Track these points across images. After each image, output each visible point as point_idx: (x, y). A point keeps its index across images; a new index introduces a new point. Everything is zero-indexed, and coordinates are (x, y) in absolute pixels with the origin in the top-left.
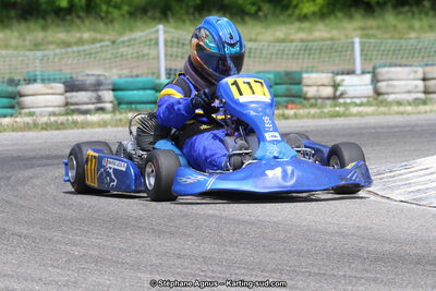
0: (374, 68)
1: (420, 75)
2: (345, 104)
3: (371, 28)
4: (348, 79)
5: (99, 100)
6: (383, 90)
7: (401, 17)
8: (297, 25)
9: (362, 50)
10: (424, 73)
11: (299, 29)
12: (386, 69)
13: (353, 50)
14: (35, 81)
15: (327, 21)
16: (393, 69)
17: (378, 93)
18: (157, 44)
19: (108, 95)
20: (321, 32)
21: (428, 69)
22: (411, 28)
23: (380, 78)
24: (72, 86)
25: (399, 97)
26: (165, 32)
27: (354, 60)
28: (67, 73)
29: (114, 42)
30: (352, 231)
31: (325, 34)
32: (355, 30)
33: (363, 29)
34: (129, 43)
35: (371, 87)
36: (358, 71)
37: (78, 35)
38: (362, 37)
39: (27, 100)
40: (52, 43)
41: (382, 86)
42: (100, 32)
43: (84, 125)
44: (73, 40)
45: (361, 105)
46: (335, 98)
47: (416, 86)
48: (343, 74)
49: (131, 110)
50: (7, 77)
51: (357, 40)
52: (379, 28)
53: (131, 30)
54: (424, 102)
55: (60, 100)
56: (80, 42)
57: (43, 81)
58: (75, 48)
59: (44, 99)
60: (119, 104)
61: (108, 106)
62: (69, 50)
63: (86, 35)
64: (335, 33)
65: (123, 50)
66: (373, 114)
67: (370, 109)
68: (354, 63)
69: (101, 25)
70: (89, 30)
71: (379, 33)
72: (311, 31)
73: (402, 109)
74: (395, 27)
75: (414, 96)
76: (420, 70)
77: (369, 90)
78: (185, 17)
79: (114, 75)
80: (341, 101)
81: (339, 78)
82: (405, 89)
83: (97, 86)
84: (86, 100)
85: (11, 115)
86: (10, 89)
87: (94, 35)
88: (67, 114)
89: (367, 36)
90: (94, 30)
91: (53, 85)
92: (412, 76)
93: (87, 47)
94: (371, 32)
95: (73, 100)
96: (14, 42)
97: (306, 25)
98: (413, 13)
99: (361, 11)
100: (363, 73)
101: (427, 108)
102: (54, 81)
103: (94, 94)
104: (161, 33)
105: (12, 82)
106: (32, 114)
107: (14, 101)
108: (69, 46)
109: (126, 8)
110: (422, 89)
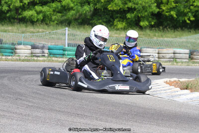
0: (141, 48)
1: (157, 52)
5: (43, 52)
7: (151, 31)
8: (115, 31)
10: (158, 51)
11: (116, 33)
12: (145, 49)
14: (21, 44)
16: (147, 49)
18: (65, 34)
19: (46, 51)
21: (160, 50)
22: (155, 36)
23: (143, 52)
24: (34, 47)
26: (68, 30)
28: (33, 42)
29: (50, 33)
30: (129, 104)
34: (56, 34)
37: (38, 30)
39: (17, 51)
40: (28, 32)
42: (45, 29)
43: (37, 61)
44: (36, 31)
49: (54, 57)
50: (12, 42)
52: (144, 35)
53: (57, 30)
55: (29, 51)
56: (39, 32)
57: (24, 44)
59: (24, 51)
60: (50, 54)
61: (46, 55)
62: (34, 34)
63: (41, 30)
65: (53, 36)
69: (46, 27)
70: (42, 28)
72: (120, 34)
74: (149, 35)
76: (157, 50)
78: (76, 26)
79: (49, 45)
83: (43, 48)
85: (12, 56)
86: (12, 46)
87: (43, 30)
88: (32, 57)
90: (44, 28)
91: (27, 46)
92: (154, 52)
93: (40, 33)
95: (34, 52)
96: (15, 31)
97: (118, 32)
98: (156, 30)
99: (138, 28)
102: (28, 45)
103: (41, 50)
104: (67, 31)
105: (13, 44)
106: (19, 56)
107: (13, 51)
108: (34, 33)
109: (56, 22)
110: (157, 57)
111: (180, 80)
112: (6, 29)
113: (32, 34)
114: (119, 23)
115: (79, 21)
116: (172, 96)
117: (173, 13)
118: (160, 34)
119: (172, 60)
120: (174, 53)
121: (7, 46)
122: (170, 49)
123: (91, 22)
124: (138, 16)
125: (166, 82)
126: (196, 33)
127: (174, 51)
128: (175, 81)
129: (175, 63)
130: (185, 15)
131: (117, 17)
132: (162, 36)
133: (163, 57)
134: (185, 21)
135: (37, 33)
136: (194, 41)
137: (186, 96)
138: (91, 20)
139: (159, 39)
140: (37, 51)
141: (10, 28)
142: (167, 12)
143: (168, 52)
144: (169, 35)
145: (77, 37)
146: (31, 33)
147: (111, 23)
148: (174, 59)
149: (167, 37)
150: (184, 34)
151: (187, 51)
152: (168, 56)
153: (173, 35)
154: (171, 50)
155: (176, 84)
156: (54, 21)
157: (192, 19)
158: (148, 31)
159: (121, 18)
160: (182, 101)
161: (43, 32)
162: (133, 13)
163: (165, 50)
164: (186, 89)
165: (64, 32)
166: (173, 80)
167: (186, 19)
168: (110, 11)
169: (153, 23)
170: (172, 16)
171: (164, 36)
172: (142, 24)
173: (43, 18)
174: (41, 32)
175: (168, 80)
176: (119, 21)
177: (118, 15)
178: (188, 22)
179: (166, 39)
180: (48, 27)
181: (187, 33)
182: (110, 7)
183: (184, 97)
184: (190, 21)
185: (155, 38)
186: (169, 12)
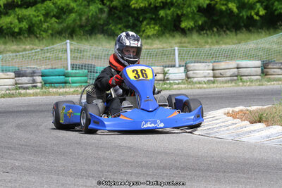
0: (186, 64)
1: (211, 68)
2: (170, 83)
3: (185, 43)
4: (171, 70)
5: (34, 81)
6: (191, 76)
7: (201, 36)
9: (179, 54)
10: (213, 66)
12: (192, 64)
13: (174, 54)
15: (161, 39)
16: (196, 64)
17: (188, 77)
18: (66, 50)
19: (39, 79)
20: (158, 45)
21: (215, 64)
22: (208, 43)
23: (189, 69)
24: (19, 74)
25: (200, 79)
26: (71, 44)
27: (175, 59)
28: (16, 67)
29: (42, 50)
30: (172, 151)
31: (159, 46)
32: (176, 44)
33: (181, 43)
34: (52, 51)
35: (184, 74)
36: (177, 65)
37: (24, 47)
38: (180, 47)
40: (9, 51)
41: (190, 73)
42: (35, 45)
43: (25, 95)
44: (20, 49)
45: (179, 84)
46: (164, 80)
47: (209, 74)
48: (168, 67)
49: (52, 87)
51: (176, 48)
52: (189, 43)
53: (53, 44)
54: (214, 82)
55: (12, 81)
56: (25, 50)
57: (3, 71)
58: (21, 53)
60: (45, 84)
61: (39, 85)
62: (18, 54)
63: (28, 47)
64: (165, 45)
65: (48, 55)
66: (185, 88)
67: (183, 86)
68: (175, 61)
69: (37, 41)
70: (30, 44)
71: (189, 45)
72: (152, 44)
73: (201, 85)
74: (198, 42)
75: (208, 79)
76: (211, 64)
77: (183, 76)
78: (83, 37)
79: (43, 68)
80: (168, 82)
81: (166, 69)
82: (203, 75)
83: (33, 74)
84: (26, 82)
87: (32, 46)
88: (16, 89)
89: (183, 47)
90: (33, 44)
91: (9, 73)
92: (207, 68)
93: (27, 52)
94: (184, 45)
95: (20, 82)
97: (149, 41)
98: (207, 35)
100: (180, 66)
101: (215, 85)
102: (9, 71)
103: (31, 78)
104: (68, 45)
108: (18, 52)
109: (50, 32)
110: (212, 75)
111: (249, 108)
113: (14, 54)
114: (148, 26)
115: (87, 29)
116: (238, 135)
117: (233, 6)
118: (214, 39)
119: (235, 78)
120: (238, 68)
122: (231, 62)
123: (105, 28)
124: (178, 14)
125: (228, 114)
126: (270, 34)
127: (238, 65)
128: (241, 111)
129: (241, 83)
130: (252, 7)
131: (145, 19)
132: (217, 43)
133: (222, 75)
134: (252, 17)
135: (22, 52)
136: (267, 46)
137: (259, 134)
139: (213, 47)
140: (24, 79)
142: (223, 5)
143: (228, 66)
144: (228, 40)
145: (85, 53)
146: (12, 52)
147: (137, 29)
148: (238, 77)
149: (226, 44)
150: (252, 37)
151: (258, 63)
152: (229, 73)
153: (235, 40)
154: (233, 64)
155: (243, 116)
156: (45, 31)
157: (262, 12)
158: (195, 37)
159: (152, 19)
160: (253, 141)
161: (32, 49)
162: (170, 9)
163: (223, 63)
164: (260, 122)
165: (65, 47)
166: (237, 109)
167: (253, 13)
168: (134, 9)
169: (200, 23)
170: (232, 12)
171: (221, 42)
172: (183, 25)
174: (28, 50)
175: (230, 109)
177: (148, 15)
178: (256, 17)
179: (223, 46)
180: (39, 41)
181: (256, 35)
182: (134, 4)
183: (257, 135)
184: (260, 16)
185: (207, 47)
186: (226, 4)
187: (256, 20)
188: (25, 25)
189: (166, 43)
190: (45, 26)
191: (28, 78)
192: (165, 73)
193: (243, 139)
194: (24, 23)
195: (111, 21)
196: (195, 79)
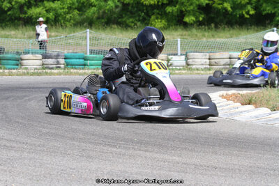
0: (186, 53)
1: (208, 57)
2: (172, 69)
3: (185, 35)
4: (174, 58)
5: (58, 63)
6: (190, 63)
7: (200, 30)
9: (181, 45)
10: (210, 56)
12: (192, 54)
13: (177, 44)
14: (29, 53)
16: (195, 54)
17: (188, 64)
18: (86, 38)
19: (62, 61)
21: (212, 54)
22: (204, 36)
23: (189, 57)
24: (46, 56)
25: (198, 67)
26: (90, 33)
27: (177, 49)
29: (66, 37)
32: (178, 36)
33: (182, 35)
34: (73, 38)
36: (179, 54)
38: (182, 38)
39: (24, 62)
41: (190, 61)
42: (60, 32)
43: (51, 74)
45: (180, 69)
47: (206, 62)
48: (172, 55)
49: (72, 68)
50: (16, 51)
51: (179, 40)
52: (189, 35)
53: (74, 32)
54: (209, 70)
55: (39, 62)
57: (32, 53)
59: (33, 61)
60: (67, 65)
61: (62, 66)
63: (53, 34)
65: (70, 41)
66: (185, 74)
67: (184, 72)
68: (177, 51)
69: (61, 29)
70: (55, 31)
71: (188, 37)
73: (199, 72)
74: (196, 35)
75: (204, 66)
76: (208, 54)
77: (184, 63)
78: (100, 27)
79: (66, 52)
80: (171, 67)
81: (170, 57)
82: (201, 63)
83: (57, 57)
84: (52, 63)
85: (17, 69)
86: (17, 56)
87: (56, 34)
88: (43, 68)
89: (184, 38)
90: (57, 32)
91: (37, 55)
92: (204, 57)
95: (46, 63)
96: (19, 36)
98: (205, 29)
99: (182, 27)
100: (181, 55)
101: (211, 72)
102: (38, 53)
103: (56, 60)
104: (88, 33)
105: (18, 53)
106: (26, 69)
107: (18, 62)
110: (208, 63)
111: (241, 92)
112: (7, 33)
114: (156, 21)
115: (103, 21)
116: (231, 114)
117: (228, 6)
118: (211, 33)
119: (228, 66)
120: (230, 58)
121: (9, 56)
122: (224, 53)
123: (120, 20)
124: (182, 10)
125: (222, 96)
126: (257, 31)
127: (230, 55)
128: (234, 94)
130: (242, 7)
131: (153, 14)
132: (213, 36)
133: (217, 64)
134: (243, 15)
136: (255, 41)
137: (249, 114)
138: (119, 18)
139: (209, 40)
140: (50, 61)
141: (13, 32)
142: (219, 4)
143: (222, 56)
144: (221, 35)
145: (102, 41)
147: (146, 22)
148: (230, 65)
149: (220, 37)
150: (242, 33)
152: (223, 62)
153: (228, 35)
154: (226, 55)
155: (235, 98)
156: (69, 21)
157: (252, 12)
158: (194, 31)
159: (158, 14)
160: (244, 120)
161: (57, 36)
163: (218, 54)
164: (249, 104)
165: (85, 35)
166: (230, 92)
167: (244, 13)
169: (201, 19)
170: (225, 9)
171: (216, 36)
173: (56, 17)
174: (54, 37)
175: (224, 93)
176: (157, 18)
177: (156, 11)
178: (247, 16)
179: (218, 40)
180: (63, 29)
181: (246, 31)
183: (247, 115)
184: (250, 15)
185: (204, 39)
186: (221, 4)
187: (247, 18)
188: (51, 15)
189: (170, 35)
190: (68, 16)
191: (54, 60)
192: (168, 60)
193: (236, 118)
194: (51, 14)
195: (124, 15)
196: (194, 66)
